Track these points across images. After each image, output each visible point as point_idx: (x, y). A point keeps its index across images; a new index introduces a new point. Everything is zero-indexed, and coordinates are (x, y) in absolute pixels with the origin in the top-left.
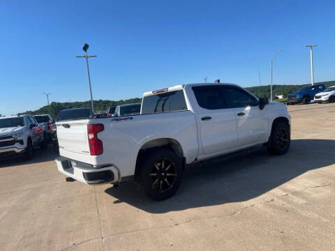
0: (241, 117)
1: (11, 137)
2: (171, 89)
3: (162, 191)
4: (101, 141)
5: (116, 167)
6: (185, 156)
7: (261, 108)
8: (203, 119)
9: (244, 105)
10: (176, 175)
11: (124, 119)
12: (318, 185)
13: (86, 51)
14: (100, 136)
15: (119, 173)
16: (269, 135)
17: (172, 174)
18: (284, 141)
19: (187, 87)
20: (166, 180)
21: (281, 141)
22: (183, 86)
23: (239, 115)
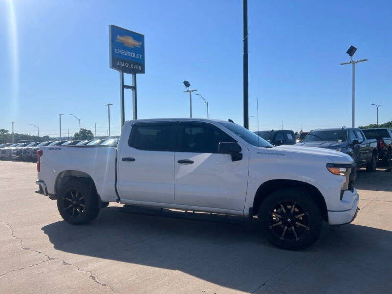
4: (40, 163)
5: (45, 184)
6: (98, 193)
8: (124, 159)
15: (46, 189)
16: (250, 204)
20: (78, 208)
23: (181, 162)
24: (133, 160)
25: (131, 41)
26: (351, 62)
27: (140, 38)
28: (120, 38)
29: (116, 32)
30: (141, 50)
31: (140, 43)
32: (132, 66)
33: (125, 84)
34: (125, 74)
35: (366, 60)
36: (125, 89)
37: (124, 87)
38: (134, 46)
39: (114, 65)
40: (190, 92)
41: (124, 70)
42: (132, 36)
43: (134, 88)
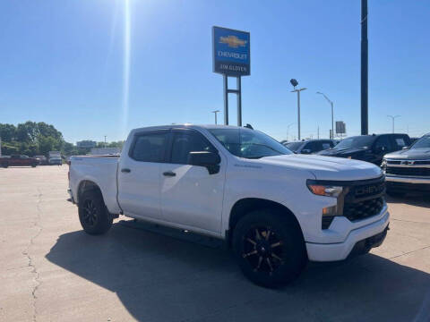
0: (168, 179)
8: (122, 171)
23: (165, 174)
24: (129, 171)
25: (235, 41)
27: (245, 36)
28: (224, 40)
29: (219, 32)
30: (246, 50)
31: (246, 42)
32: (237, 68)
33: (229, 88)
34: (228, 78)
36: (229, 94)
37: (228, 91)
38: (239, 46)
39: (217, 69)
40: (298, 91)
41: (227, 73)
42: (236, 36)
43: (238, 92)
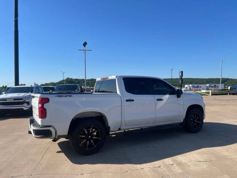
0: (159, 102)
1: (22, 99)
2: (110, 78)
3: (87, 149)
4: (46, 110)
5: (54, 128)
6: (109, 126)
7: (179, 96)
8: (127, 101)
9: (165, 93)
10: (100, 139)
11: (65, 96)
12: (201, 160)
13: (85, 46)
14: (46, 106)
15: (56, 132)
16: (184, 117)
17: (98, 138)
18: (197, 123)
19: (119, 78)
20: (92, 141)
21: (194, 122)
22: (116, 77)
23: (158, 100)
24: (133, 100)
26: (84, 50)
35: (91, 50)
